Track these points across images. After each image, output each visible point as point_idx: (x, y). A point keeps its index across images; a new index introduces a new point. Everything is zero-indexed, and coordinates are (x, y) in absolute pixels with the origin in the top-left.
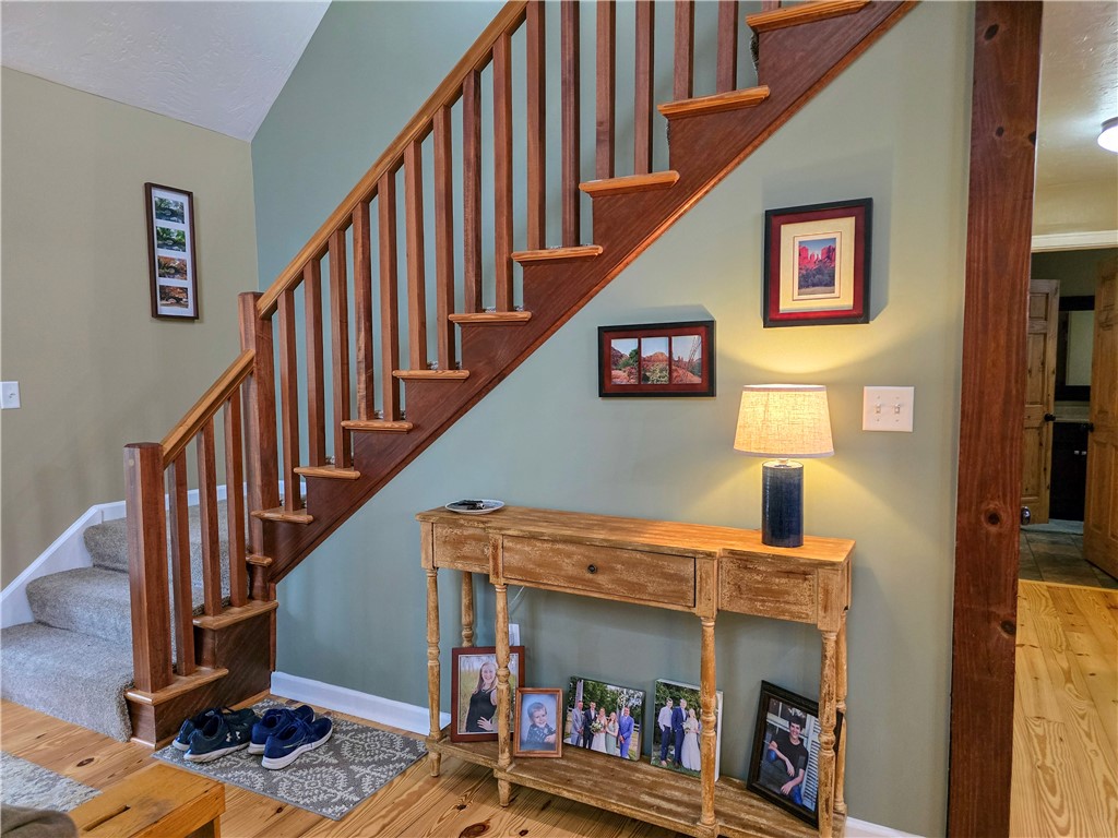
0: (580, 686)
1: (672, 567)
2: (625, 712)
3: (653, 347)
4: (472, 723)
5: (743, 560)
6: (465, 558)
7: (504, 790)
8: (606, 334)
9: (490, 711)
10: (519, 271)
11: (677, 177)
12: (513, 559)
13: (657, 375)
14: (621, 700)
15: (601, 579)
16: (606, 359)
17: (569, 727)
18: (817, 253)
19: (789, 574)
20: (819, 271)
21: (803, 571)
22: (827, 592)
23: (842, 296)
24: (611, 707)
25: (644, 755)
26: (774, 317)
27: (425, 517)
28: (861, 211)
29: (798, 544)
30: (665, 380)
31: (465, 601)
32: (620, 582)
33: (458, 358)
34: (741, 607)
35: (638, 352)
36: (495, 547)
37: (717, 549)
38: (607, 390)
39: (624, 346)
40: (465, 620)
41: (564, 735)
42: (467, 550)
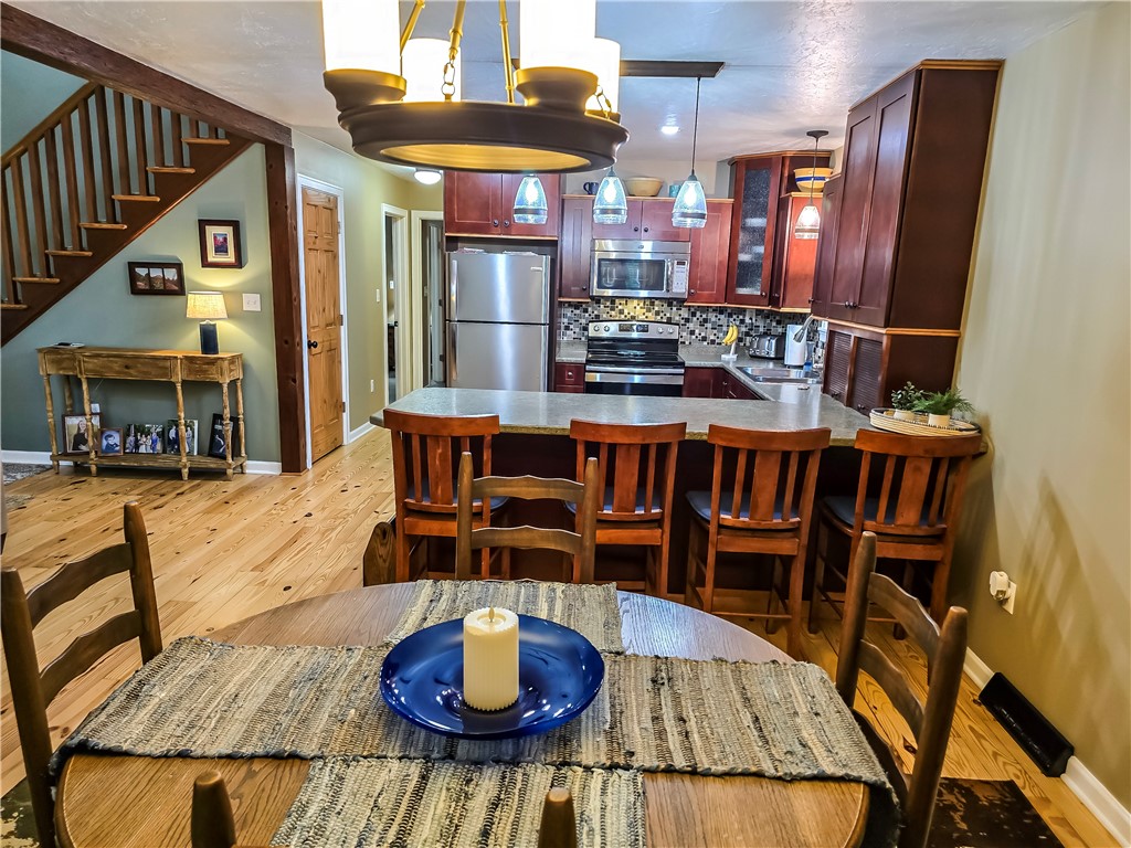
0: (133, 427)
1: (161, 364)
2: (154, 434)
3: (155, 273)
4: (76, 447)
5: (190, 360)
6: (64, 369)
7: (94, 468)
8: (132, 266)
9: (85, 442)
10: (84, 232)
11: (158, 199)
12: (90, 366)
13: (159, 286)
14: (152, 430)
15: (131, 371)
16: (133, 277)
17: (127, 445)
18: (221, 239)
19: (208, 364)
20: (222, 246)
21: (213, 362)
22: (221, 369)
23: (230, 258)
24: (147, 433)
25: (164, 452)
26: (205, 264)
27: (40, 351)
28: (235, 225)
29: (217, 353)
30: (162, 288)
31: (67, 394)
32: (139, 372)
33: (52, 271)
34: (191, 378)
35: (149, 274)
36: (79, 362)
37: (180, 356)
38: (135, 291)
39: (142, 272)
40: (68, 402)
41: (125, 448)
42: (64, 365)
